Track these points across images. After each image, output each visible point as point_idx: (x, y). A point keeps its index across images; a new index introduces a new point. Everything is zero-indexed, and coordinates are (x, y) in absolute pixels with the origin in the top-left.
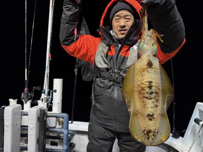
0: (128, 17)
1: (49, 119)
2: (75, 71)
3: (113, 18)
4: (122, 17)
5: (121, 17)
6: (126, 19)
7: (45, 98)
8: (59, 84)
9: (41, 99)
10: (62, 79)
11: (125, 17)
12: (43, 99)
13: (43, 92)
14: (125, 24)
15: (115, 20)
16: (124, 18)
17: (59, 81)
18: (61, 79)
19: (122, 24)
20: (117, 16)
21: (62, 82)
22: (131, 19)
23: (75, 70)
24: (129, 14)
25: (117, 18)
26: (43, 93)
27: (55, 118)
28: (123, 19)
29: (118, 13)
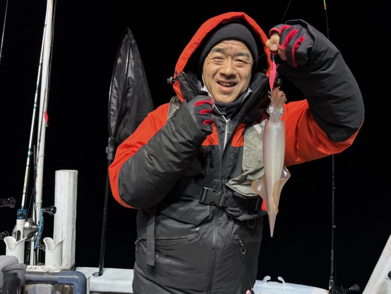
0: (240, 58)
1: (34, 289)
2: (107, 152)
3: (209, 55)
4: (230, 55)
5: (227, 56)
6: (236, 60)
7: (25, 229)
8: (69, 184)
9: (15, 233)
10: (76, 171)
11: (235, 56)
12: (19, 232)
13: (21, 215)
14: (235, 72)
15: (213, 59)
16: (233, 58)
17: (69, 177)
18: (72, 171)
19: (228, 71)
20: (219, 50)
21: (76, 178)
22: (249, 62)
23: (108, 150)
24: (246, 51)
25: (219, 54)
26: (20, 217)
27: (50, 286)
28: (230, 59)
29: (221, 44)
